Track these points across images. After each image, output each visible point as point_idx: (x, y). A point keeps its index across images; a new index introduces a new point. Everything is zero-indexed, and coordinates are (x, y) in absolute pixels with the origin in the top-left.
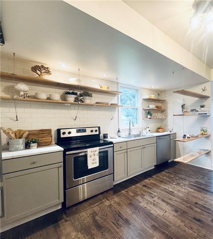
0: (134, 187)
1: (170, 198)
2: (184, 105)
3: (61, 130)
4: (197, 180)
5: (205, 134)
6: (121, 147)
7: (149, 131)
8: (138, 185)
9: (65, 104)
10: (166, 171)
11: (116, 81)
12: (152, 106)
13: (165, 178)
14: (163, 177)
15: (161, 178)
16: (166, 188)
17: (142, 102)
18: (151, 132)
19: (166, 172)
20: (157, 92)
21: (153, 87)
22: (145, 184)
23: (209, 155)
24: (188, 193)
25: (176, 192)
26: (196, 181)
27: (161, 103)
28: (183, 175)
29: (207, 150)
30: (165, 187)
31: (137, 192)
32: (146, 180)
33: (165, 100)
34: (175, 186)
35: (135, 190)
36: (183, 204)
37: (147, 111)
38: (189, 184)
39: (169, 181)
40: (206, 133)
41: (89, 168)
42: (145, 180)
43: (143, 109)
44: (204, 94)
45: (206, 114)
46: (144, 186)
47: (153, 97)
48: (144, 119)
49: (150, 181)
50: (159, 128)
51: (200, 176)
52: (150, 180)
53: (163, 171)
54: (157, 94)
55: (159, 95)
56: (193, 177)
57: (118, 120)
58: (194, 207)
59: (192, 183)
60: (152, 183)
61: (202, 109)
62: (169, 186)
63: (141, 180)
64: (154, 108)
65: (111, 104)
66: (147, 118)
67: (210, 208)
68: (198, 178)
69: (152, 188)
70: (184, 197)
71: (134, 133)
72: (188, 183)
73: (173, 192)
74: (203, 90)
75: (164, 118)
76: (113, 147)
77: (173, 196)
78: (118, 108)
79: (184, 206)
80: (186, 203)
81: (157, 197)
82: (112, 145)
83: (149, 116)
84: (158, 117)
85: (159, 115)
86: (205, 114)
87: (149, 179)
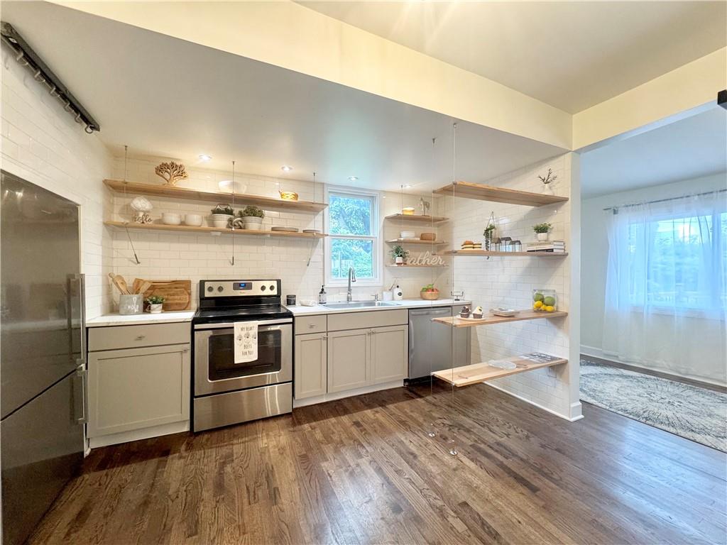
0: (333, 420)
1: (400, 468)
2: (492, 227)
3: (206, 283)
4: (504, 440)
5: (545, 311)
6: (311, 327)
7: (400, 294)
8: (345, 419)
9: (212, 232)
10: (429, 398)
11: (312, 179)
12: (407, 234)
13: (415, 415)
14: (412, 412)
15: (405, 413)
16: (405, 441)
17: (384, 227)
18: (404, 299)
19: (427, 401)
20: (422, 199)
21: (408, 187)
22: (360, 420)
23: (561, 375)
24: (455, 470)
25: (422, 458)
26: (498, 444)
28: (470, 417)
29: (553, 359)
30: (403, 439)
31: (333, 433)
32: (369, 412)
33: (444, 219)
34: (429, 441)
35: (332, 428)
36: (425, 496)
37: (394, 247)
38: (471, 446)
39: (420, 425)
40: (549, 308)
41: (236, 362)
42: (366, 411)
43: (387, 242)
44: (546, 191)
45: (552, 250)
46: (357, 424)
47: (409, 210)
48: (386, 266)
49: (377, 415)
50: (427, 290)
51: (519, 430)
52: (377, 412)
53: (420, 397)
54: (422, 203)
55: (427, 205)
56: (495, 428)
57: (322, 267)
58: (453, 514)
59: (482, 446)
60: (377, 420)
61: (542, 236)
62: (415, 438)
63: (358, 409)
64: (411, 239)
65: (304, 231)
66: (395, 262)
67: (500, 531)
68: (508, 435)
69: (369, 434)
70: (439, 477)
71: (359, 296)
72: (470, 443)
73: (415, 457)
74: (543, 180)
75: (440, 263)
76: (293, 323)
77: (409, 468)
78: (322, 239)
79: (424, 501)
80: (435, 495)
81: (370, 458)
82: (290, 320)
83: (399, 260)
84: (423, 263)
86: (547, 250)
87: (375, 409)
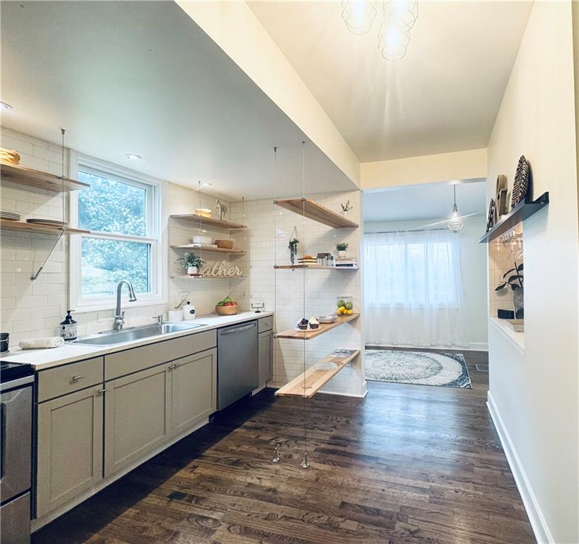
1: (268, 513)
2: (296, 241)
4: (334, 432)
5: (347, 315)
6: (74, 380)
7: (192, 312)
10: (247, 423)
12: (202, 240)
13: (245, 448)
14: (238, 446)
15: (232, 451)
16: (252, 481)
19: (246, 427)
22: (176, 489)
23: (355, 364)
24: (317, 480)
25: (282, 488)
27: (231, 233)
28: (298, 426)
29: (352, 352)
30: (249, 480)
32: (182, 473)
33: (242, 226)
34: (278, 467)
36: (309, 522)
38: (315, 451)
39: (259, 456)
40: (350, 312)
42: (178, 474)
43: (172, 247)
46: (176, 496)
48: (172, 277)
49: (198, 470)
51: (339, 419)
52: (195, 467)
53: (237, 427)
54: (219, 206)
56: (322, 426)
57: (64, 280)
58: (340, 519)
59: (323, 446)
60: (202, 477)
61: (342, 253)
62: (261, 473)
63: (165, 477)
64: (208, 245)
66: (187, 274)
67: (378, 507)
68: (335, 427)
69: (203, 498)
70: (309, 496)
72: (314, 449)
73: (274, 491)
74: (343, 208)
76: (34, 385)
77: (275, 506)
79: (311, 528)
80: (317, 515)
82: (31, 378)
83: (192, 270)
85: (224, 267)
86: (348, 265)
87: (191, 465)
